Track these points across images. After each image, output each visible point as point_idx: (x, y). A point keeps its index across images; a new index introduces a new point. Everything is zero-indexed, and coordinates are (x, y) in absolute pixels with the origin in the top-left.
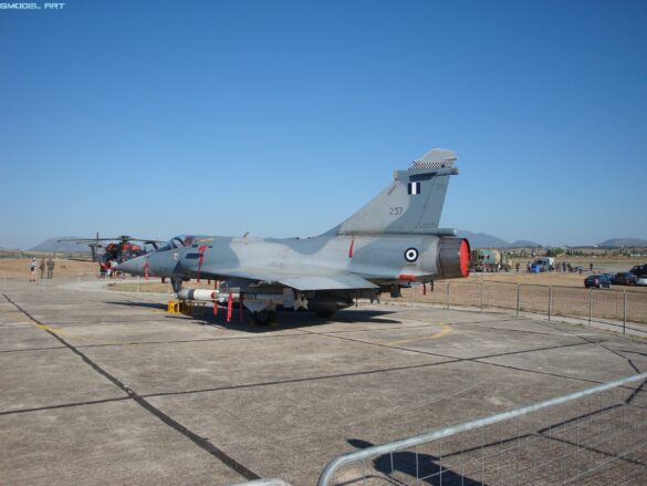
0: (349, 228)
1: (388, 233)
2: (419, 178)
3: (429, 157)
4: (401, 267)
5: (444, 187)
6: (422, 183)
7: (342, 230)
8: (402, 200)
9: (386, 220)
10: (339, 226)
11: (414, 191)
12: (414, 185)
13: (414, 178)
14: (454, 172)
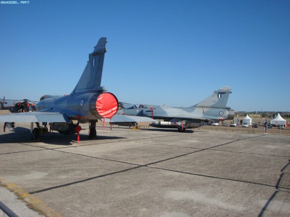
0: (200, 105)
1: (212, 107)
2: (221, 93)
3: (223, 88)
4: (218, 116)
5: (228, 96)
6: (222, 95)
7: (198, 106)
8: (216, 99)
9: (212, 104)
10: (197, 105)
11: (220, 97)
12: (220, 95)
13: (219, 93)
14: (231, 93)
